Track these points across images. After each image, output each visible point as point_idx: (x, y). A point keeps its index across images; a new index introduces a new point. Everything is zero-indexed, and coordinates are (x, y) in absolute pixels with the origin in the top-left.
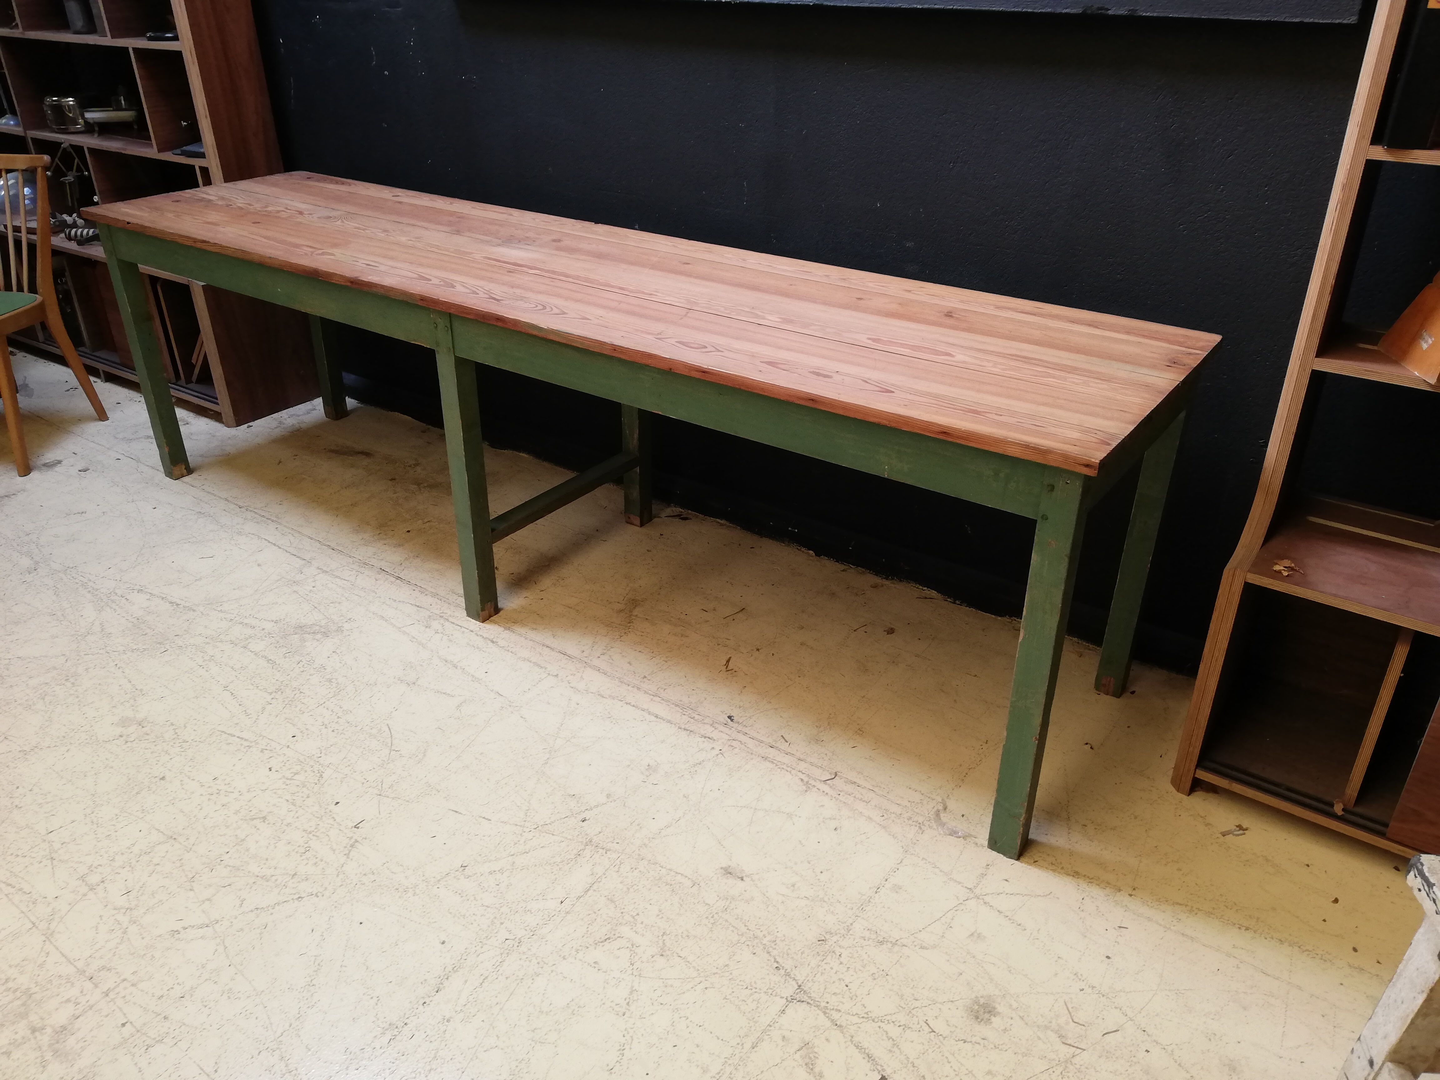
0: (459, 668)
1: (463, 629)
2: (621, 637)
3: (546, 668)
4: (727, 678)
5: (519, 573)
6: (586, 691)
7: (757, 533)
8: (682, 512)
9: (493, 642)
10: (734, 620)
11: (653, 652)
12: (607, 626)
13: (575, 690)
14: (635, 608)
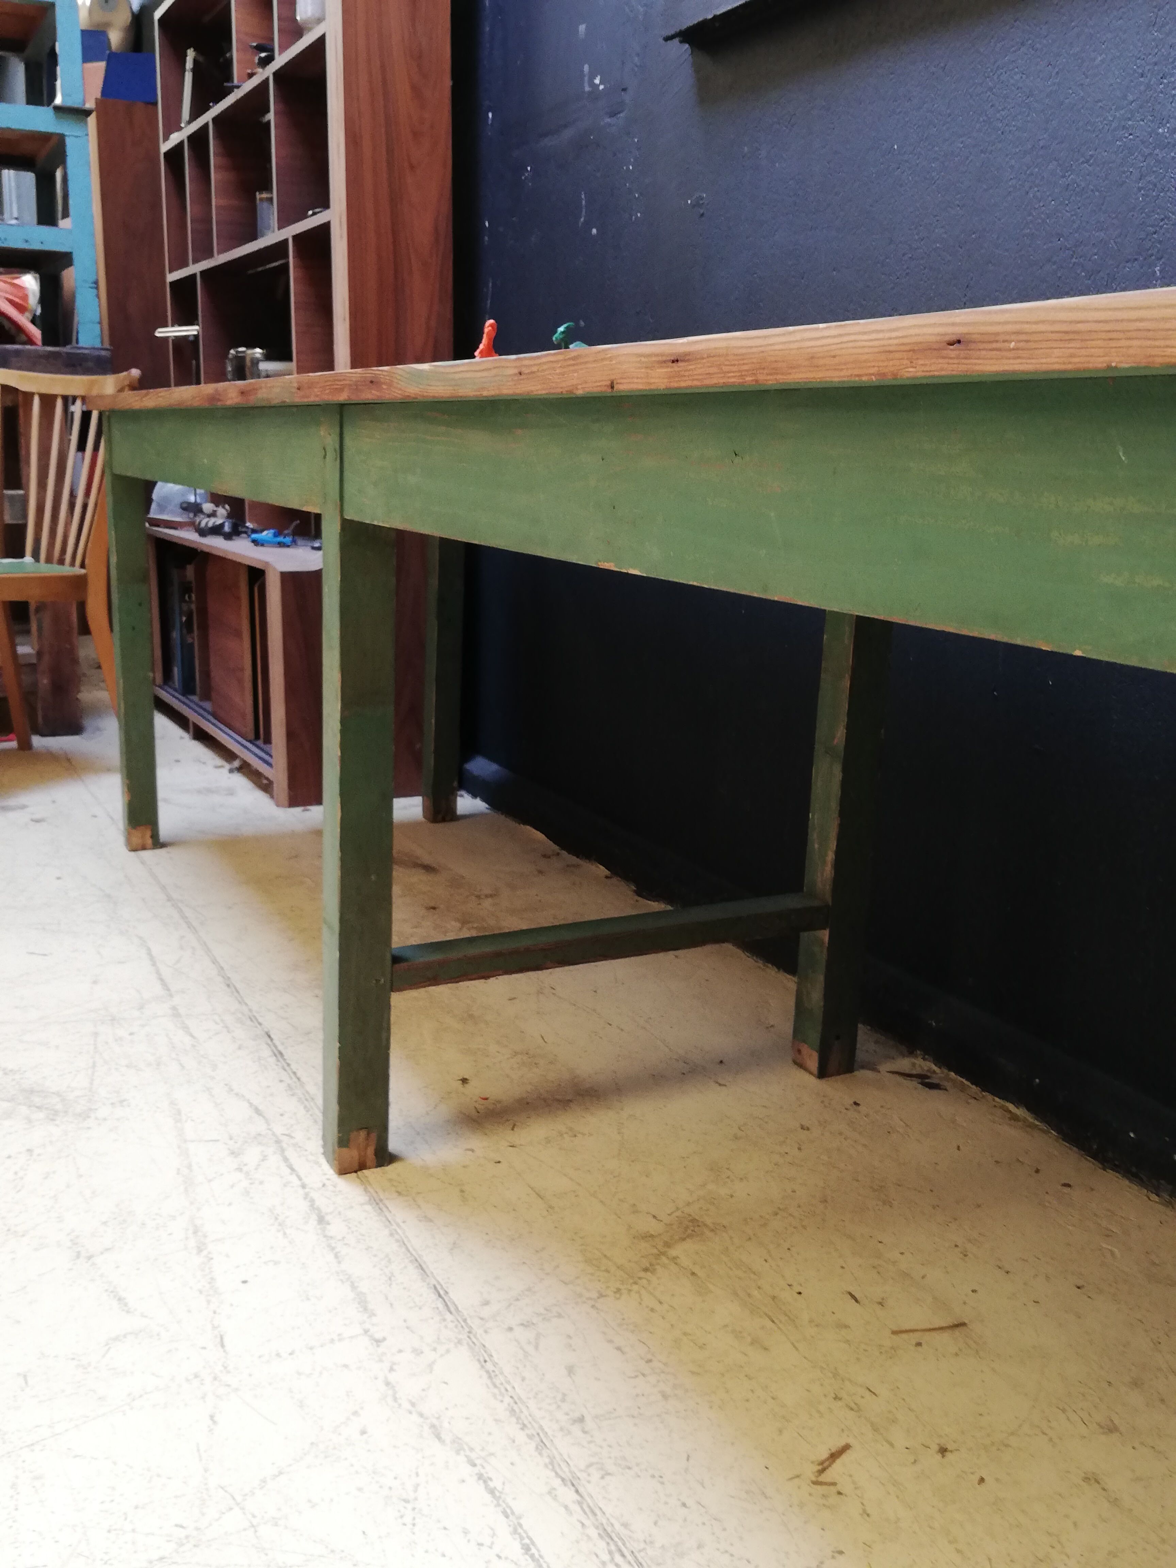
0: (205, 1253)
1: (294, 1178)
2: (601, 1296)
3: (372, 1314)
4: (801, 1505)
5: (499, 1102)
6: (413, 1405)
7: (1095, 1156)
8: (934, 1072)
9: (321, 1220)
10: (919, 1344)
11: (649, 1361)
12: (588, 1261)
13: (390, 1392)
14: (684, 1239)
